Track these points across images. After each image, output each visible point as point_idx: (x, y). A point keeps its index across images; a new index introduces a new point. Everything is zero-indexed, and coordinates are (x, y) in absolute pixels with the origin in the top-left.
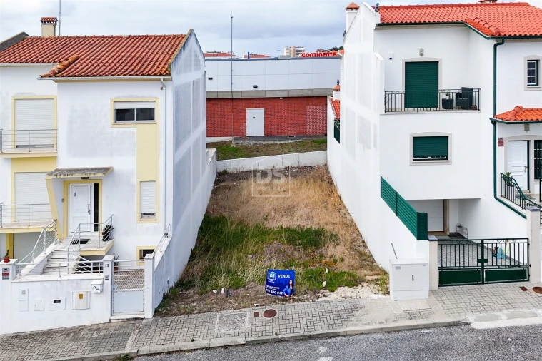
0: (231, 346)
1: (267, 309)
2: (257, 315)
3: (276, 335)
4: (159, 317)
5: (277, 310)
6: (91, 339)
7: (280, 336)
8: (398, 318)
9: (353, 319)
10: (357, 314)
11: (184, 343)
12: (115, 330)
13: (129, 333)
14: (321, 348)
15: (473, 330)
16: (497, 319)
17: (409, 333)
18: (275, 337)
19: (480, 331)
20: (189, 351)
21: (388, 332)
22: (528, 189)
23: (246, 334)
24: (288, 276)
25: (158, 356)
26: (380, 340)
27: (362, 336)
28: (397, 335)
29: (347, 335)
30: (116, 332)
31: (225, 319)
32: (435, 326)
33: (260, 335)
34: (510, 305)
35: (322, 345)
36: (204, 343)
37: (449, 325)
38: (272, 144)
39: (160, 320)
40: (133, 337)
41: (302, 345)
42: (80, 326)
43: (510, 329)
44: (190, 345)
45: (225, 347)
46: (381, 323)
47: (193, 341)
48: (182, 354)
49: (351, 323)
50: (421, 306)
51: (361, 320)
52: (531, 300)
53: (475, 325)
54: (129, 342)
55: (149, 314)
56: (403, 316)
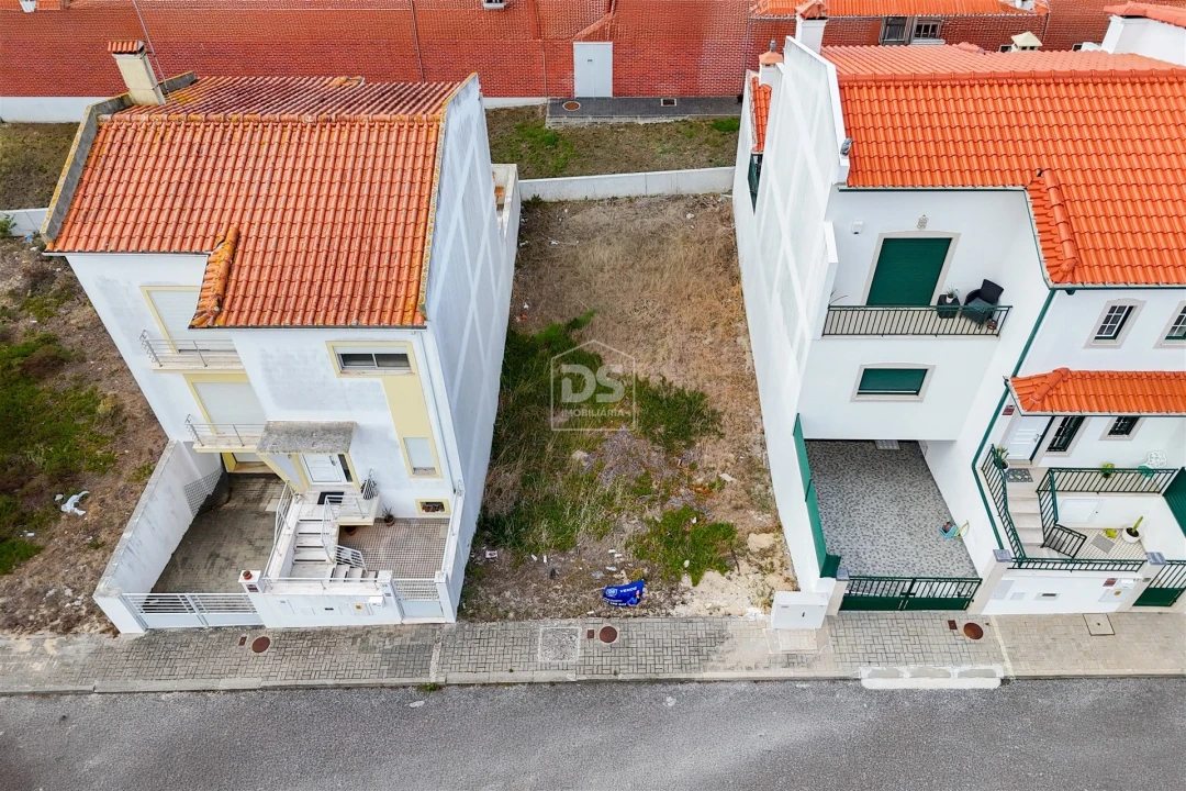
0: (559, 683)
1: (604, 626)
2: (591, 634)
3: (615, 674)
4: (465, 622)
5: (618, 629)
6: (384, 652)
7: (620, 677)
8: (772, 662)
9: (714, 657)
10: (721, 648)
11: (501, 674)
12: (412, 639)
13: (431, 647)
14: (669, 699)
15: (861, 689)
16: (897, 675)
17: (781, 686)
18: (613, 677)
19: (870, 693)
20: (508, 684)
21: (756, 682)
22: (1031, 459)
23: (577, 668)
24: (635, 588)
25: (472, 688)
26: (743, 694)
27: (722, 685)
28: (766, 687)
29: (703, 682)
30: (415, 643)
31: (550, 636)
32: (818, 680)
33: (595, 671)
34: (923, 655)
35: (671, 694)
36: (526, 676)
37: (834, 680)
38: (626, 126)
39: (467, 627)
40: (436, 654)
41: (647, 691)
42: (365, 627)
43: (908, 693)
44: (507, 677)
45: (552, 684)
46: (749, 668)
47: (511, 671)
48: (500, 688)
49: (712, 664)
50: (807, 645)
51: (723, 661)
52: (954, 649)
53: (867, 684)
54: (433, 664)
55: (449, 617)
56: (779, 660)
